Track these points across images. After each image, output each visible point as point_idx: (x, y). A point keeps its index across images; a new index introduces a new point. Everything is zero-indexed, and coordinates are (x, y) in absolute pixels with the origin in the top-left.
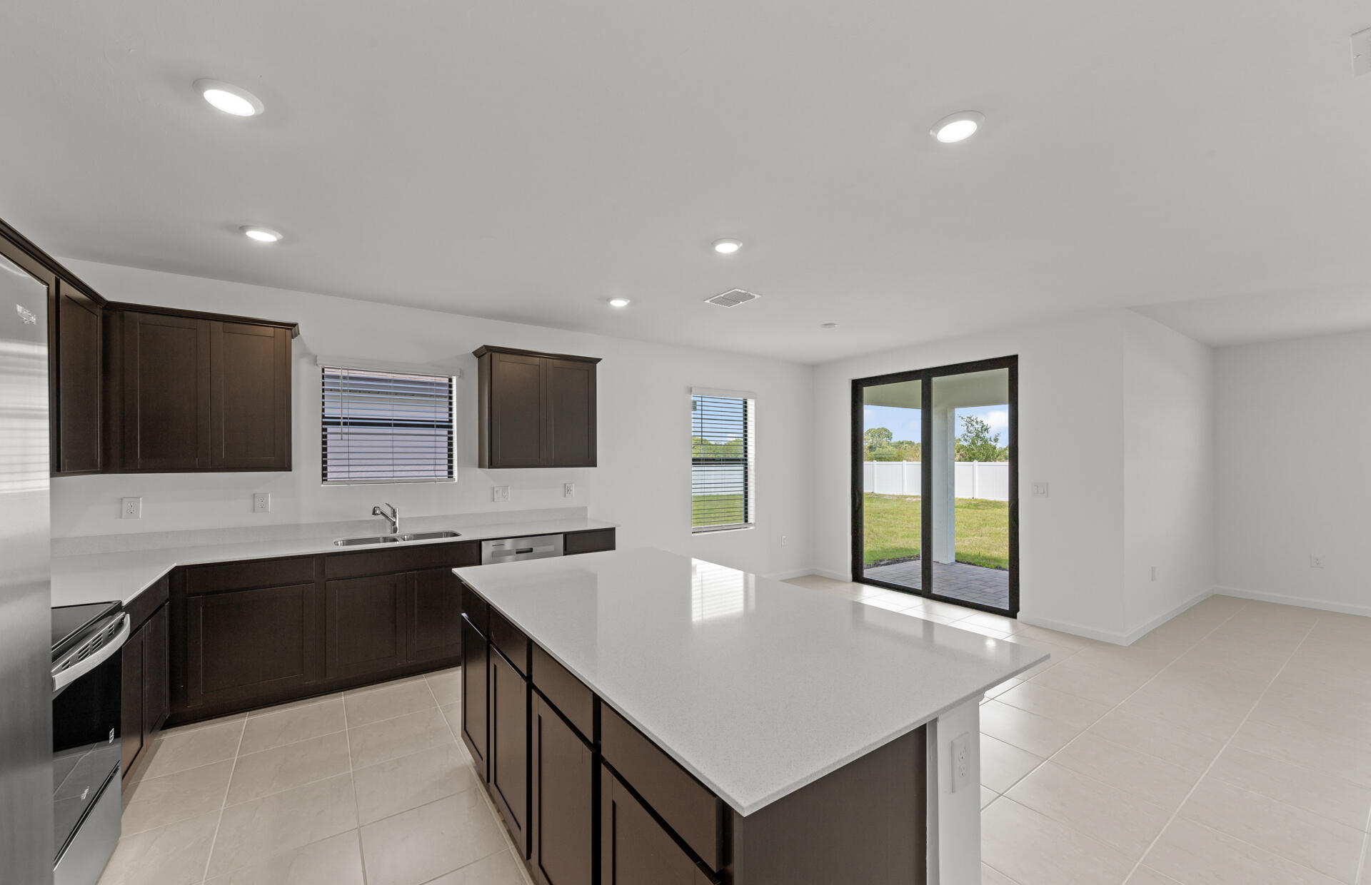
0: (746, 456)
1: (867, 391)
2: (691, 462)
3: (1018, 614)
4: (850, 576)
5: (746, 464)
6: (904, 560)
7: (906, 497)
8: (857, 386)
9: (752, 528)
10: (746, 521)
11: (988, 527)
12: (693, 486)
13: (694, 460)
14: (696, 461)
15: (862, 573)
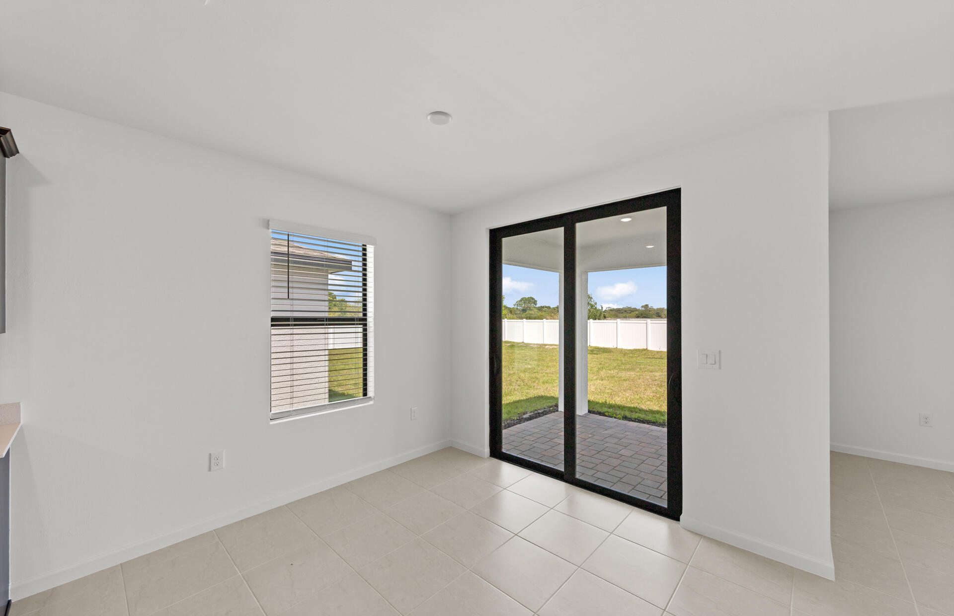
0: (365, 315)
1: (507, 243)
2: (270, 323)
3: (681, 517)
4: (487, 450)
5: (365, 325)
6: (544, 413)
7: (546, 345)
8: (496, 236)
9: (371, 403)
10: (365, 394)
11: (604, 370)
12: (273, 356)
13: (273, 319)
14: (277, 322)
15: (501, 447)
